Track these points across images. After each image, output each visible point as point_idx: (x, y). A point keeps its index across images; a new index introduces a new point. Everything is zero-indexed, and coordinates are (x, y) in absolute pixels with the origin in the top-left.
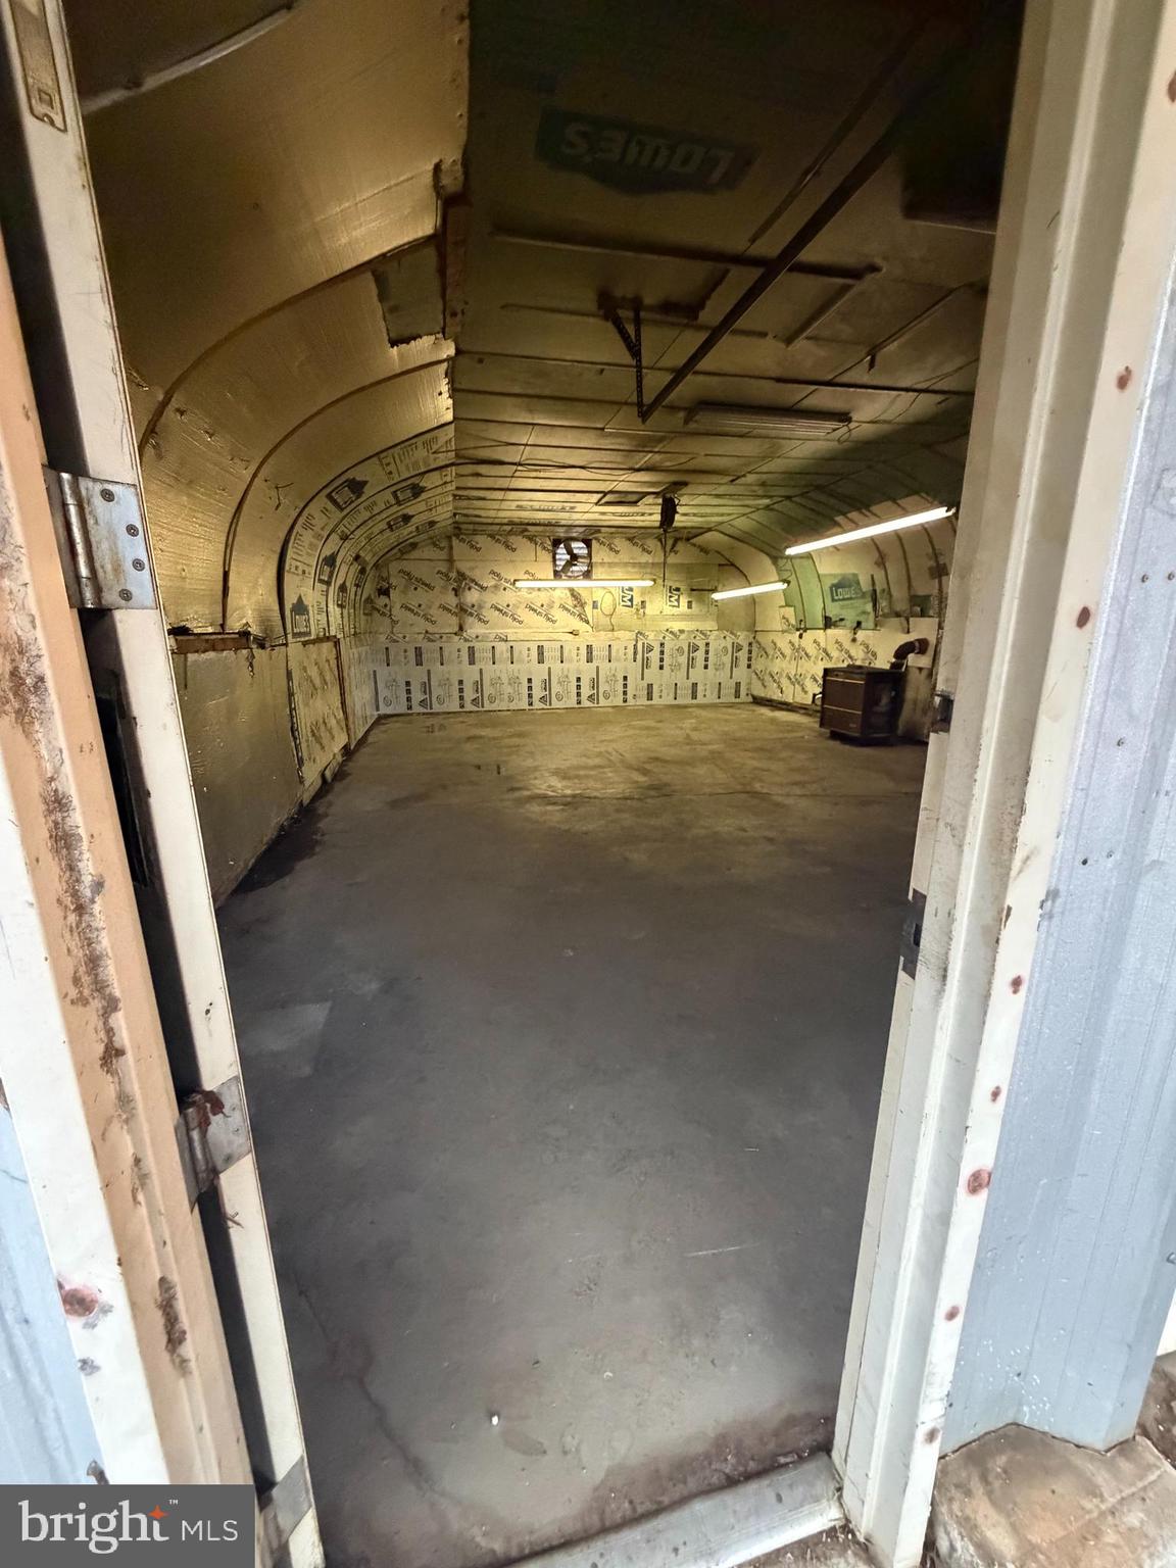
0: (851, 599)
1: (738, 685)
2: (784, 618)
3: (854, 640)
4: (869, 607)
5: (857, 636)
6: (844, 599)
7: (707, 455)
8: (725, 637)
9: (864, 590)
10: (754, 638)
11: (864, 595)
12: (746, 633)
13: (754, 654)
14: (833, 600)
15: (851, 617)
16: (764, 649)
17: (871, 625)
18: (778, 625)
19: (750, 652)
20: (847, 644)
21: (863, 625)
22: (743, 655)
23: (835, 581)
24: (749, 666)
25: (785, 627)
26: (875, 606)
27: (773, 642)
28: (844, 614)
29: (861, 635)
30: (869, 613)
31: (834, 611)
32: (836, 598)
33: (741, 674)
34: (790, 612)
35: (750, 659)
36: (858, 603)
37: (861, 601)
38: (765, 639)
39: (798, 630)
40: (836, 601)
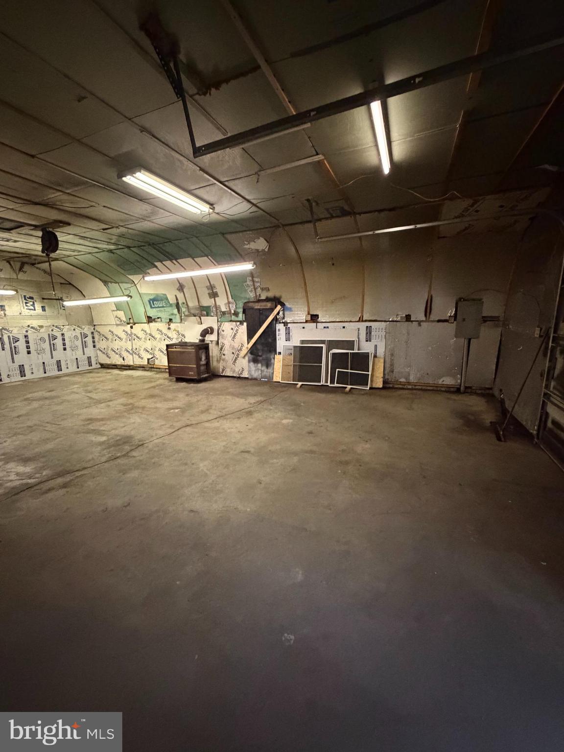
0: (163, 307)
1: (89, 358)
2: (116, 317)
3: (169, 329)
4: (176, 311)
5: (170, 326)
6: (159, 307)
7: (104, 206)
8: (74, 330)
9: (171, 303)
10: (94, 329)
11: (171, 305)
12: (87, 326)
13: (96, 340)
14: (151, 307)
15: (165, 315)
16: (103, 335)
17: (179, 320)
18: (113, 321)
19: (93, 338)
20: (165, 330)
21: (173, 321)
22: (89, 340)
23: (152, 297)
24: (94, 346)
25: (118, 323)
26: (179, 311)
27: (110, 331)
28: (159, 315)
29: (172, 326)
30: (176, 315)
31: (152, 313)
32: (153, 306)
33: (90, 351)
34: (121, 314)
35: (94, 342)
36: (168, 309)
37: (170, 308)
38: (104, 330)
39: (128, 324)
40: (154, 308)
